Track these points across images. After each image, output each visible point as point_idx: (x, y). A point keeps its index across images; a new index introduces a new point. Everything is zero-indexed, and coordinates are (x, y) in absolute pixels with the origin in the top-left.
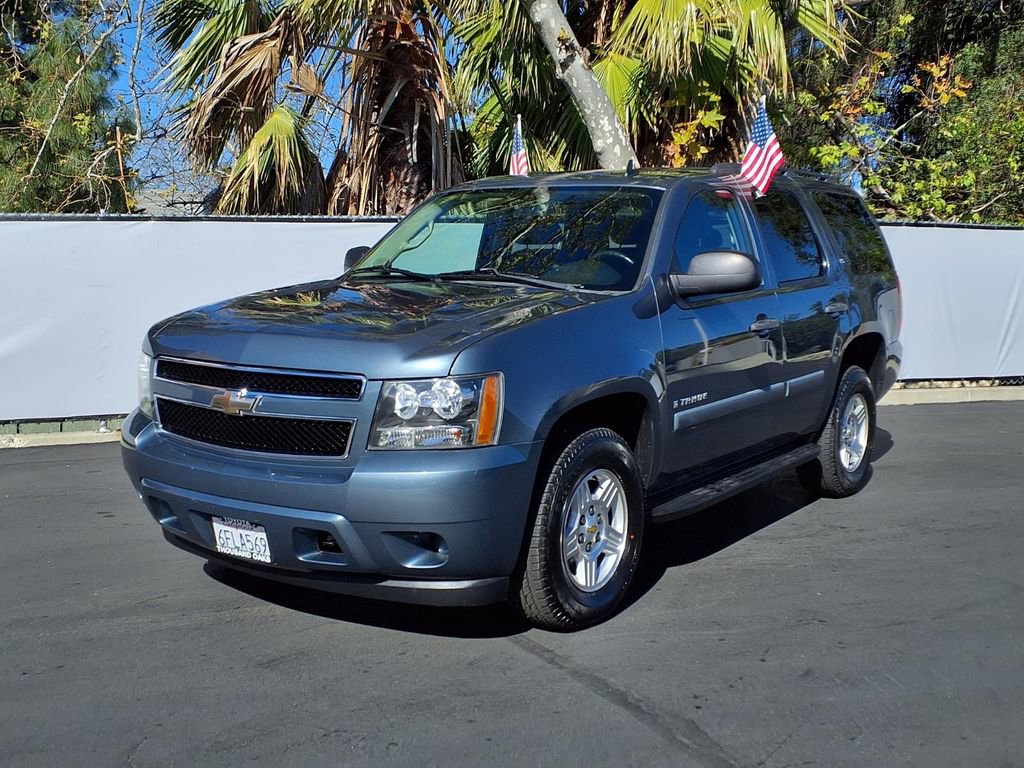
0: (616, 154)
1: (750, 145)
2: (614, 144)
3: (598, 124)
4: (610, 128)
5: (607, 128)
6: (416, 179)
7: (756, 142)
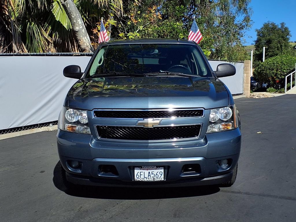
0: (83, 32)
1: (191, 32)
2: (82, 29)
3: (77, 21)
4: (81, 23)
5: (80, 23)
6: (3, 39)
7: (193, 31)
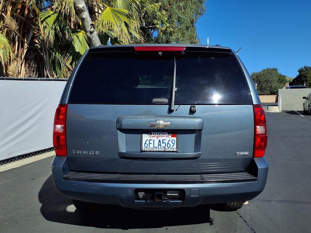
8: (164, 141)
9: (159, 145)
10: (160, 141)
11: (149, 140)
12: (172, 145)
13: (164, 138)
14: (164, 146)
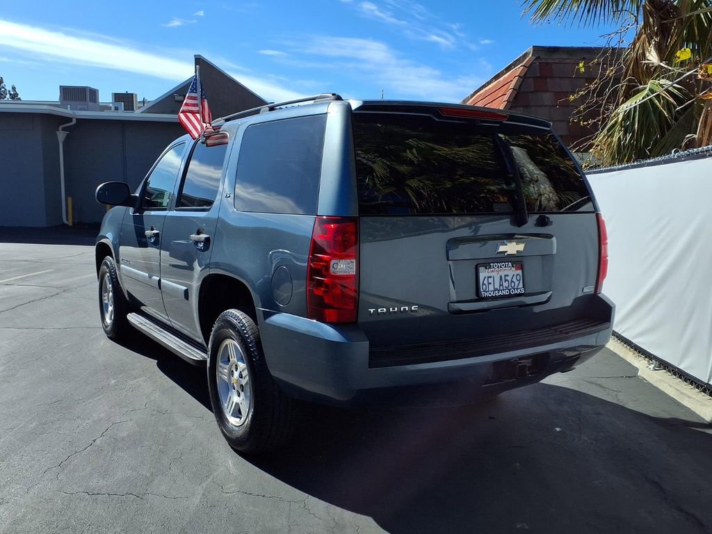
8: (507, 278)
9: (500, 285)
10: (501, 277)
11: (488, 277)
12: (517, 283)
13: (506, 273)
14: (507, 286)
